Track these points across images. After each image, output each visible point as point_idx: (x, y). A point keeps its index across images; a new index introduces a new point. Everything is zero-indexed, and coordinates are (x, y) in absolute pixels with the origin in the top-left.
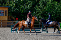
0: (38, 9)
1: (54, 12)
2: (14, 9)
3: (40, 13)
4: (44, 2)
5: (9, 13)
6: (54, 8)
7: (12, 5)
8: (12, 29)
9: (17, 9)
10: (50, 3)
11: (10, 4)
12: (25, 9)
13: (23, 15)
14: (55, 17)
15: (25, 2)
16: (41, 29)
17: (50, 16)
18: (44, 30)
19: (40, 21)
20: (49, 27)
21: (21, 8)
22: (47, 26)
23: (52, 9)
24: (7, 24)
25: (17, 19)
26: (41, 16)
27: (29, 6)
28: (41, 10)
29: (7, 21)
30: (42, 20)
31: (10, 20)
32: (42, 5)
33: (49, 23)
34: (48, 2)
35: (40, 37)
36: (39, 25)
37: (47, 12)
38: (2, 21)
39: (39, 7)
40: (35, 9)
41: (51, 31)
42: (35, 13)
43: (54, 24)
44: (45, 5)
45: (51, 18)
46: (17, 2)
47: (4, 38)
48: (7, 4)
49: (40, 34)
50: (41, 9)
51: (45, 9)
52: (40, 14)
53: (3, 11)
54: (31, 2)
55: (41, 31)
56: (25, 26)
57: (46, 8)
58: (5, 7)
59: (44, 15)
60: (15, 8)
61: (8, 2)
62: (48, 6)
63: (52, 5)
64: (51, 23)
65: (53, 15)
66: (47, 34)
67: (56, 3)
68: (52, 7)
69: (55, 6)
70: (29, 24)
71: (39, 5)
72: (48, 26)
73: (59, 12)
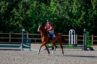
0: (17, 13)
1: (41, 19)
3: (20, 20)
4: (25, 3)
6: (42, 12)
10: (34, 5)
16: (21, 45)
23: (38, 14)
26: (22, 25)
27: (3, 8)
28: (22, 16)
32: (23, 8)
34: (32, 3)
36: (19, 38)
37: (31, 19)
39: (18, 11)
40: (12, 13)
41: (36, 47)
42: (13, 20)
44: (28, 8)
49: (19, 52)
50: (22, 13)
51: (28, 14)
54: (6, 3)
55: (21, 47)
57: (28, 12)
59: (26, 24)
62: (32, 9)
63: (38, 8)
67: (43, 6)
68: (38, 11)
69: (43, 10)
71: (18, 8)
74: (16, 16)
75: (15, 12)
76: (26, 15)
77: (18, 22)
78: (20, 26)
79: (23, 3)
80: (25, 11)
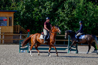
0: (62, 14)
1: (88, 19)
2: (23, 14)
3: (66, 20)
4: (71, 2)
5: (15, 21)
6: (89, 12)
7: (21, 7)
8: (21, 48)
9: (29, 14)
10: (81, 4)
11: (18, 6)
12: (42, 15)
13: (38, 25)
14: (90, 28)
15: (41, 3)
16: (68, 47)
17: (82, 26)
18: (72, 48)
19: (66, 34)
20: (80, 44)
21: (35, 14)
22: (77, 43)
23: (85, 14)
24: (12, 39)
25: (29, 30)
26: (67, 26)
27: (48, 9)
28: (67, 17)
29: (13, 34)
30: (69, 32)
31: (17, 33)
32: (69, 8)
33: (80, 38)
34: (79, 2)
35: (65, 60)
36: (64, 40)
37: (77, 19)
38: (5, 34)
39: (64, 12)
40: (57, 14)
41: (83, 50)
42: (58, 21)
43: (88, 39)
44: (74, 8)
45: (84, 29)
46: (28, 4)
47: (8, 62)
48: (13, 6)
49: (65, 54)
50: (67, 14)
51: (74, 15)
52: (65, 23)
53: (7, 17)
54: (51, 3)
55: (68, 49)
56: (41, 42)
58: (10, 11)
59: (72, 25)
60: (25, 13)
61: (14, 4)
62: (79, 9)
63: (85, 7)
64: (83, 37)
65: (87, 24)
66: (77, 55)
67: (91, 5)
68: (85, 11)
69: (90, 9)
70: (47, 38)
71: (64, 8)
72: (79, 42)
73: (96, 20)
74: (61, 16)
75: (61, 12)
76: (72, 15)
77: (63, 23)
78: (66, 27)
79: (69, 2)
80: (71, 11)
